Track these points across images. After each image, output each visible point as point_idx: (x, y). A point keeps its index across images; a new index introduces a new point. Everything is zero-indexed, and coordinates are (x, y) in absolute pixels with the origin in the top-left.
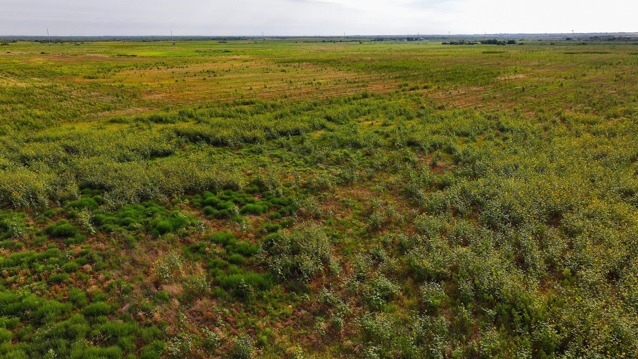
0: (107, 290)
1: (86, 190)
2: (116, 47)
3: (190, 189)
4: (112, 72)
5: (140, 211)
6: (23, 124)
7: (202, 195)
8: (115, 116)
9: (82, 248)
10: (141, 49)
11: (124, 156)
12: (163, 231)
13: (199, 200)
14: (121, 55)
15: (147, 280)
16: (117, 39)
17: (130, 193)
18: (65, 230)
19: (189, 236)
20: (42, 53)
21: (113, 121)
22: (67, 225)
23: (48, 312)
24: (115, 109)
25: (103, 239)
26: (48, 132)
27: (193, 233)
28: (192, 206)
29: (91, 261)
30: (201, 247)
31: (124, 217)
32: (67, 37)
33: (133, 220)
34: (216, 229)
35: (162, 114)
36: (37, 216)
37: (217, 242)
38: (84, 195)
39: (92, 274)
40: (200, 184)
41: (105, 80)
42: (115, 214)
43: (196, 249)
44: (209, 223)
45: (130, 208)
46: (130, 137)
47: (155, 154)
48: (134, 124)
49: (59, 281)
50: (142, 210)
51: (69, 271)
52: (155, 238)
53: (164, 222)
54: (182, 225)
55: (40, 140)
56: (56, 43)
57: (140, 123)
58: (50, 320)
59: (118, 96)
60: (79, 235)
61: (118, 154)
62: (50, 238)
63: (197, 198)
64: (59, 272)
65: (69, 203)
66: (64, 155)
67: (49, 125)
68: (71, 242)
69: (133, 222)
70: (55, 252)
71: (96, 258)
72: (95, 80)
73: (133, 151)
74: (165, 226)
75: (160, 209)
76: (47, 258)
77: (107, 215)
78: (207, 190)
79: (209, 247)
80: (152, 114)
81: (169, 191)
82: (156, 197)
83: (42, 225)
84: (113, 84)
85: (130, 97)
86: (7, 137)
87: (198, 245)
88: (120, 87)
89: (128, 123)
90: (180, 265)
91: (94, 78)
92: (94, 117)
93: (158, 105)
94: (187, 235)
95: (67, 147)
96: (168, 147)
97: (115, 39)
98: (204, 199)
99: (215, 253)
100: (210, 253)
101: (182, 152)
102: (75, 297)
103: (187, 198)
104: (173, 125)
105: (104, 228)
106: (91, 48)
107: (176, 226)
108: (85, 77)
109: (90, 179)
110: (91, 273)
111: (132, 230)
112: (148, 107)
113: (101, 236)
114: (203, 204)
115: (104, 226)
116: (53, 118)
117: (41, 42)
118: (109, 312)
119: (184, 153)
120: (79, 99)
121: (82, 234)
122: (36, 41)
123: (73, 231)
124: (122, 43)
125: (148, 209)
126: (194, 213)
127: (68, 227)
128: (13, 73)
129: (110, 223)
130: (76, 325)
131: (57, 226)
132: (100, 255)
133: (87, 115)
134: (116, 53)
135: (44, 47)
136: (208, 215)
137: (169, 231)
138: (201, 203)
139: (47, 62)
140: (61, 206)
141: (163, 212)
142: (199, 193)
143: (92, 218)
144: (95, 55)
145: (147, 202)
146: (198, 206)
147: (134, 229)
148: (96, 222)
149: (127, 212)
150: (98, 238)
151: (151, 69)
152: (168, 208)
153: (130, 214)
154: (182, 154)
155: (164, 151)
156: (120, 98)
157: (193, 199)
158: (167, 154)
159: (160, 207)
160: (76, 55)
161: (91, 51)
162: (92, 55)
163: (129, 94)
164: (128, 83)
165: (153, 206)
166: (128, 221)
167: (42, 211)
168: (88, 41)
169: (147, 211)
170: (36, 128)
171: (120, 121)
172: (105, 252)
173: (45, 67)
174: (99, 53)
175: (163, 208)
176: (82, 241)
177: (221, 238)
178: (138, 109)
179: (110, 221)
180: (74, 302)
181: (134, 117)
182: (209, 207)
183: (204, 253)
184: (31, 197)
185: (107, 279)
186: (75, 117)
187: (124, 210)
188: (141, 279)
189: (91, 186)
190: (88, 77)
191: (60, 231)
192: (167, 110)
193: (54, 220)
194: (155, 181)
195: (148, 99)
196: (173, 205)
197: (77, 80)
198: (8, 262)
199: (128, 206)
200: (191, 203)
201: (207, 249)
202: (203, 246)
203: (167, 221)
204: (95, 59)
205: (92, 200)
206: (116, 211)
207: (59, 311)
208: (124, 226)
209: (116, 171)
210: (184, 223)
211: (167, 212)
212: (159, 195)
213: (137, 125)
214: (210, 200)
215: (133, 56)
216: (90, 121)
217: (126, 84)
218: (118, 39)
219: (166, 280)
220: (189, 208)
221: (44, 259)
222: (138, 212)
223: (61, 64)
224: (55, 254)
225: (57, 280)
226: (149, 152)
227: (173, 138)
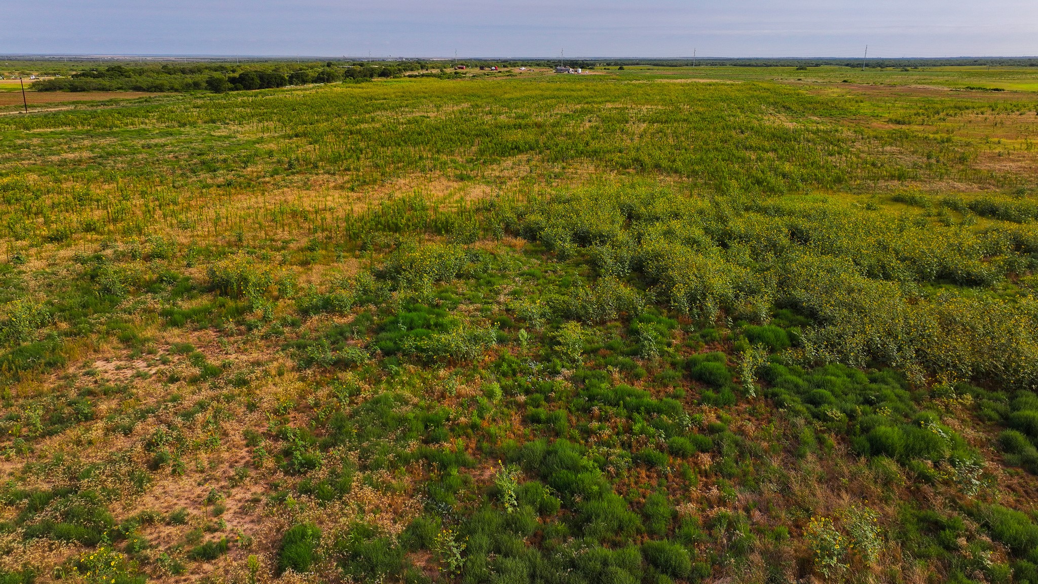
0: (709, 525)
1: (784, 311)
2: (970, 75)
3: (988, 374)
4: (942, 115)
5: (856, 385)
6: (759, 182)
7: (1012, 398)
8: (904, 190)
9: (718, 417)
10: (1018, 79)
11: (883, 267)
12: (878, 448)
13: (1001, 407)
14: (973, 89)
15: (789, 548)
16: (980, 62)
17: (854, 343)
18: (711, 374)
19: (933, 485)
20: (845, 81)
21: (898, 200)
22: (719, 364)
23: (598, 516)
24: (914, 178)
25: (762, 414)
26: (786, 202)
27: (946, 483)
28: (977, 416)
29: (716, 451)
30: (949, 527)
31: (819, 387)
32: (895, 59)
33: (833, 399)
34: (1012, 498)
35: (1000, 199)
36: (692, 332)
37: (997, 537)
38: (777, 321)
39: (706, 477)
40: (1016, 371)
41: (921, 128)
42: (808, 373)
43: (934, 527)
44: (1000, 472)
45: (840, 373)
46: (912, 232)
47: (946, 277)
48: (934, 211)
49: (650, 464)
50: (861, 383)
51: (676, 452)
52: (854, 455)
53: (889, 429)
54: (929, 453)
55: (764, 211)
56: (874, 67)
57: (946, 210)
58: (593, 533)
59: (929, 157)
60: (726, 390)
61: (873, 261)
62: (685, 377)
63: (997, 400)
64: (660, 447)
65: (745, 326)
66: (785, 241)
67: (793, 189)
68: (706, 399)
69: (830, 403)
70: (673, 408)
71: (725, 449)
72: (904, 127)
73: (903, 260)
74: (887, 438)
75: (897, 396)
76: (658, 413)
77: (793, 371)
78: (1032, 389)
79: (969, 538)
80: (980, 198)
81: (935, 363)
82: (902, 366)
83: (689, 350)
84: (931, 136)
85: (952, 161)
86: (725, 198)
87: (944, 518)
88: (943, 142)
89: (923, 206)
90: (873, 551)
91: (904, 123)
92: (869, 186)
93: (1002, 182)
94: (928, 479)
95: (797, 229)
96: (981, 268)
97: (976, 62)
98: (1014, 409)
99: (978, 563)
100: (965, 557)
101: (1010, 286)
102: (650, 509)
103: (973, 392)
104: (1014, 226)
105: (775, 395)
106: (925, 75)
107: (913, 448)
108: (890, 121)
109: (800, 294)
110: (706, 474)
111: (820, 419)
112: (980, 183)
113: (761, 407)
114: (1007, 422)
115: (776, 390)
116: (803, 180)
117: (853, 66)
118: (686, 576)
119: (1013, 289)
120: (862, 155)
121: (733, 389)
122: (847, 65)
123: (722, 381)
124: (986, 69)
125: (874, 386)
126: (970, 433)
127: (718, 369)
128: (788, 108)
129: (788, 389)
130: (619, 570)
131: (704, 361)
132: (737, 445)
133: (858, 182)
134: (963, 84)
135: (850, 74)
136: (1006, 451)
137: (891, 455)
138: (1001, 415)
139: (844, 94)
140: (732, 329)
141: (901, 406)
142: (1006, 390)
143: (765, 367)
144: (927, 86)
145: (880, 370)
146: (990, 419)
147: (824, 418)
148: (765, 376)
149: (829, 377)
150: (754, 409)
151: (1021, 114)
152: (917, 400)
153: (833, 385)
154: (1009, 291)
155: (969, 274)
156: (933, 161)
157: (985, 400)
158: (972, 281)
159: (901, 392)
160: (895, 86)
161: (923, 81)
162: (919, 86)
163: (951, 156)
164: (961, 135)
165: (887, 383)
166: (822, 397)
167: (700, 326)
168: (928, 65)
169: (871, 389)
170: (772, 190)
171: (912, 202)
172: (748, 443)
173: (836, 102)
174: (934, 84)
175: (906, 394)
176: (726, 404)
177: (1013, 532)
178: (957, 184)
179: (791, 386)
180: (647, 518)
181: (940, 197)
182: (1018, 436)
183: (950, 547)
184: (698, 299)
185: (722, 502)
186: (838, 182)
187: (826, 372)
188: (778, 537)
189: (794, 306)
190: (896, 120)
191: (703, 371)
192: (1020, 193)
193: (709, 349)
194: (914, 333)
195: (986, 168)
196: (933, 397)
197: (874, 124)
198: (608, 395)
199: (837, 367)
200: (977, 407)
201: (962, 541)
202: (953, 528)
203: (896, 429)
204: (922, 92)
205: (782, 332)
206: (812, 367)
207: (615, 524)
208: (809, 405)
209: (850, 291)
210: (935, 448)
211: (911, 409)
212: (908, 364)
213: (939, 214)
214: (1026, 418)
215: (997, 90)
216: (859, 194)
217: (956, 138)
218: (982, 62)
219: (826, 571)
220: (964, 416)
221: (654, 412)
222: (850, 386)
223: (861, 97)
224: (671, 411)
225: (648, 461)
226: (936, 269)
227: (1001, 252)
